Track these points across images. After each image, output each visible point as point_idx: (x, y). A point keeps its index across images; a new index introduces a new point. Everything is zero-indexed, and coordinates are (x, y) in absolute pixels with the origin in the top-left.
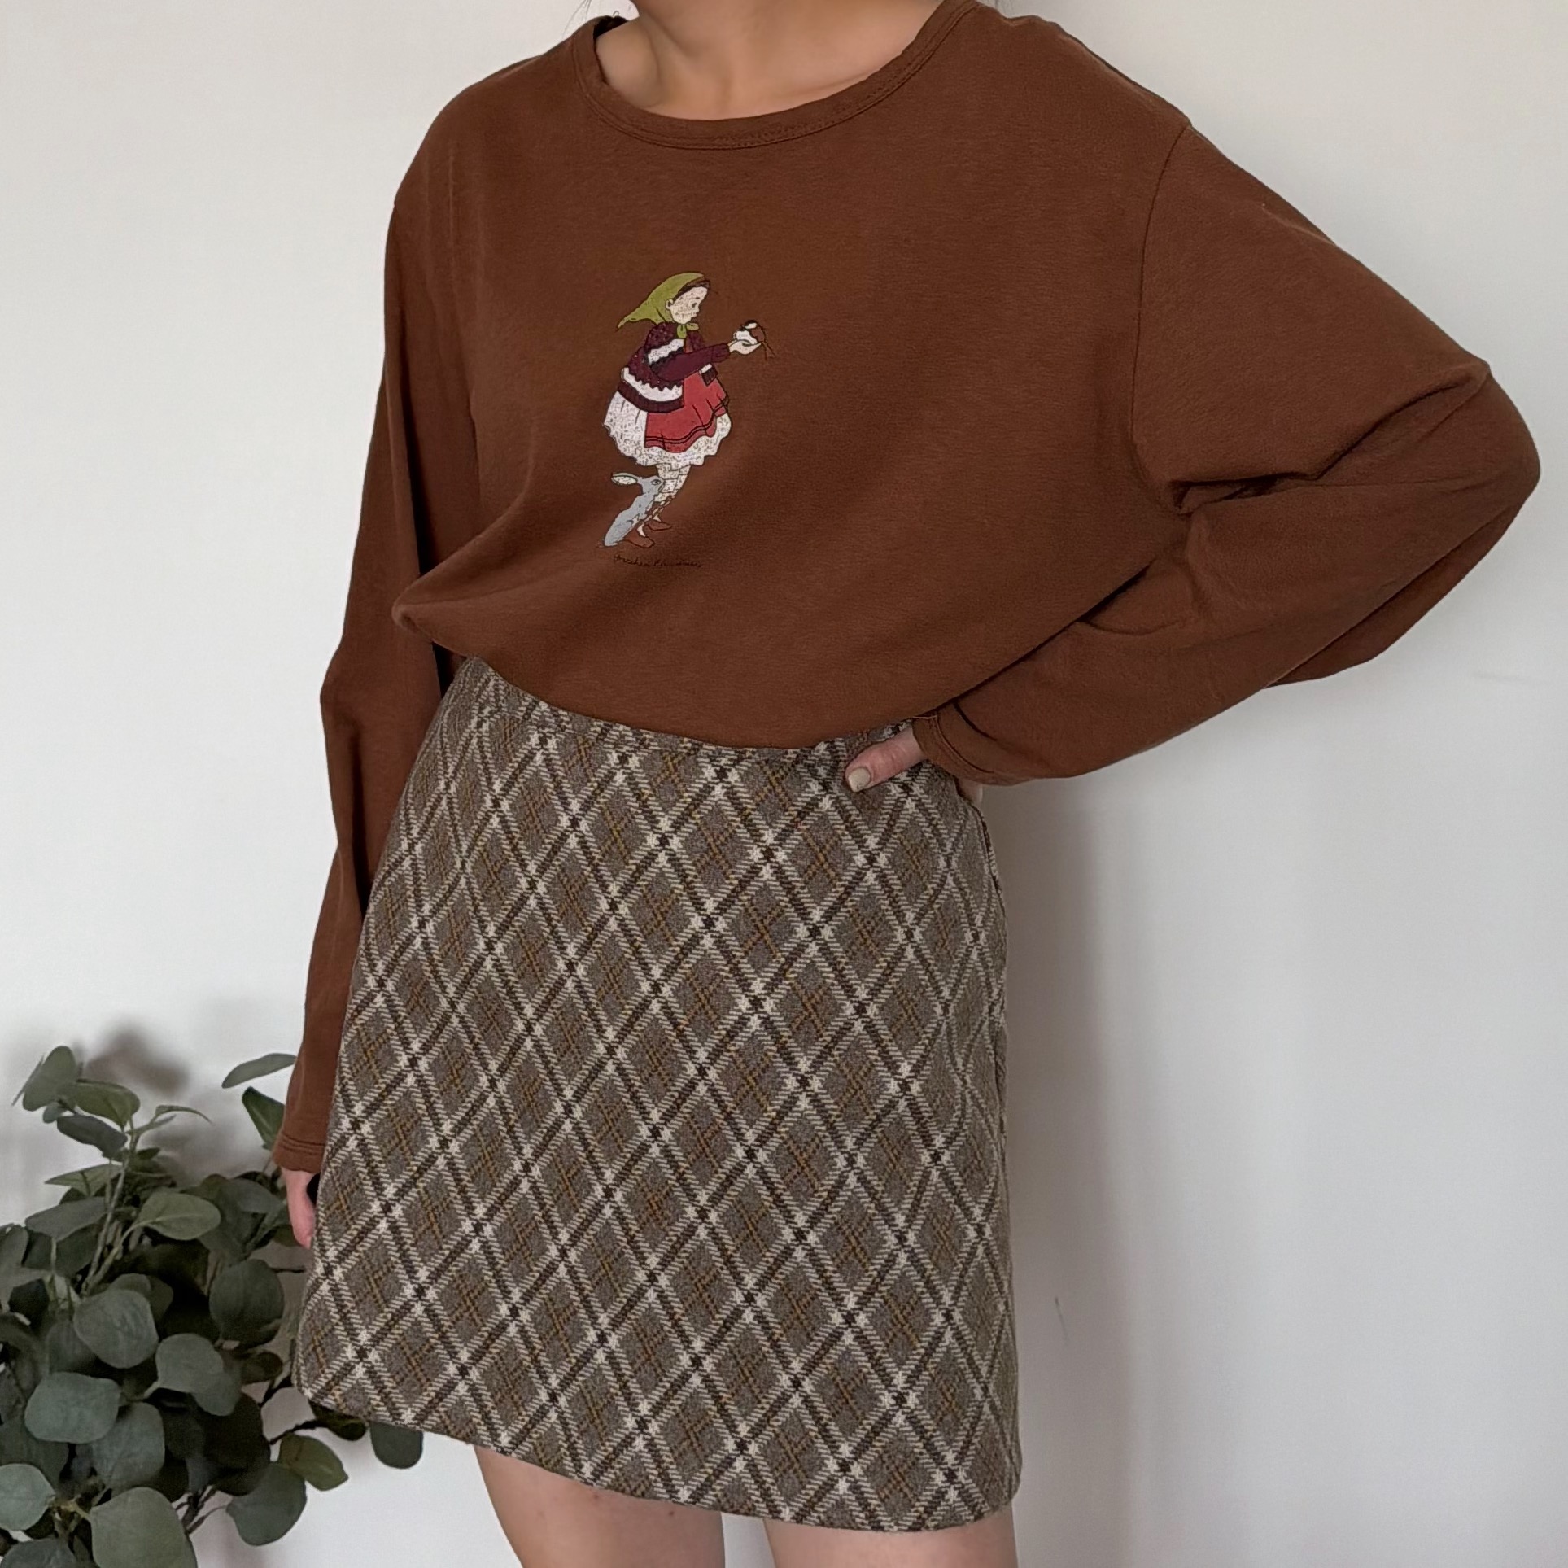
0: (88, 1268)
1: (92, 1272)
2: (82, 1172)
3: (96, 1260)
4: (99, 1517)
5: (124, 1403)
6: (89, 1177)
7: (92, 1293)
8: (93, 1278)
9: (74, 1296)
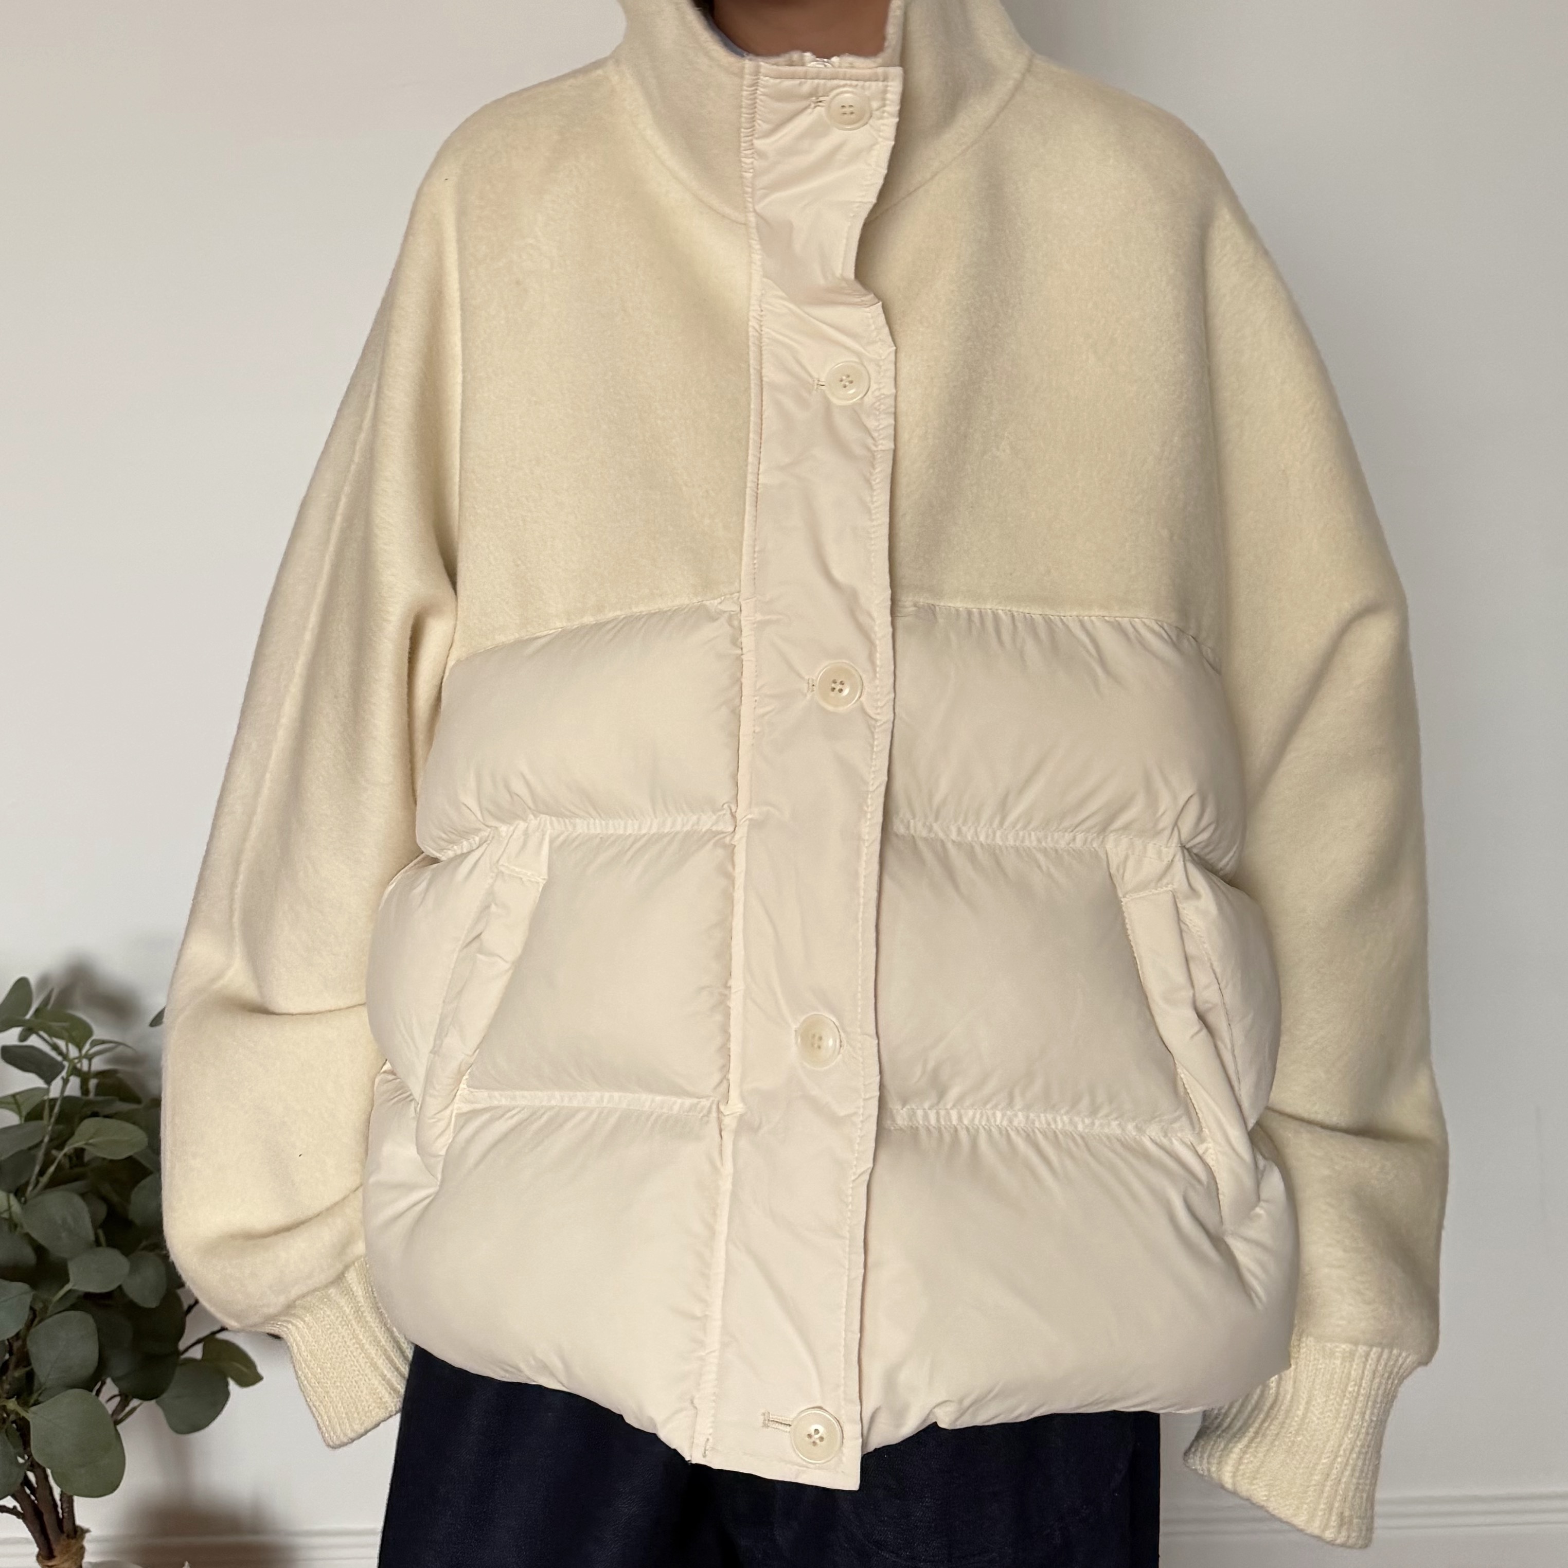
3: (35, 1175)
4: (36, 1417)
6: (30, 1098)
8: (31, 1192)
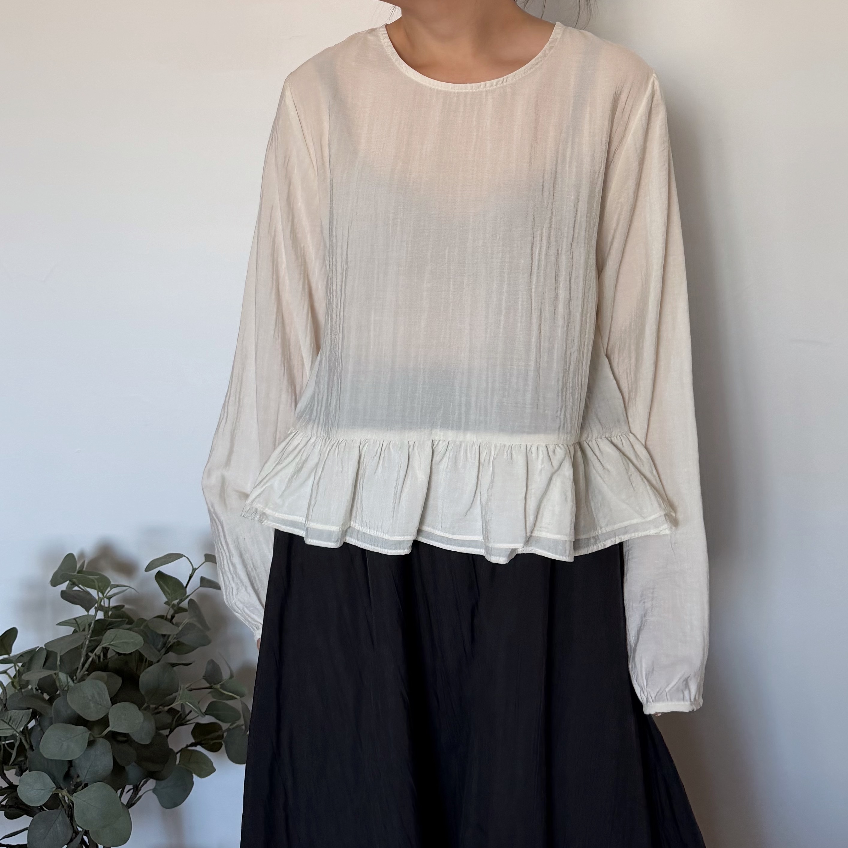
0: (78, 668)
1: (79, 671)
2: (75, 619)
3: (81, 664)
4: (78, 799)
5: (92, 739)
6: (79, 621)
7: (80, 681)
8: (79, 674)
9: (71, 683)
